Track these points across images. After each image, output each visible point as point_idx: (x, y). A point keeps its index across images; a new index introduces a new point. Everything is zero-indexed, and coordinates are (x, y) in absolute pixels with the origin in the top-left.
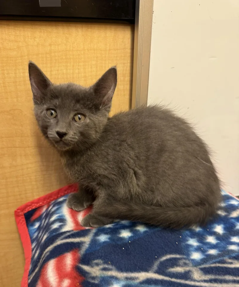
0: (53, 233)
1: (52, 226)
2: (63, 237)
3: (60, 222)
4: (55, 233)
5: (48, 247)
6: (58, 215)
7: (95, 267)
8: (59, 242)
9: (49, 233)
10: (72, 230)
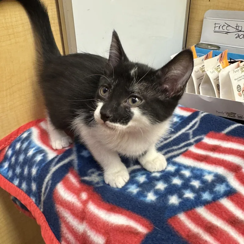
0: (41, 165)
1: (35, 159)
2: (54, 163)
3: (41, 153)
4: (43, 163)
5: (45, 176)
6: (34, 149)
7: (92, 175)
8: (53, 169)
9: (36, 166)
10: (57, 156)
